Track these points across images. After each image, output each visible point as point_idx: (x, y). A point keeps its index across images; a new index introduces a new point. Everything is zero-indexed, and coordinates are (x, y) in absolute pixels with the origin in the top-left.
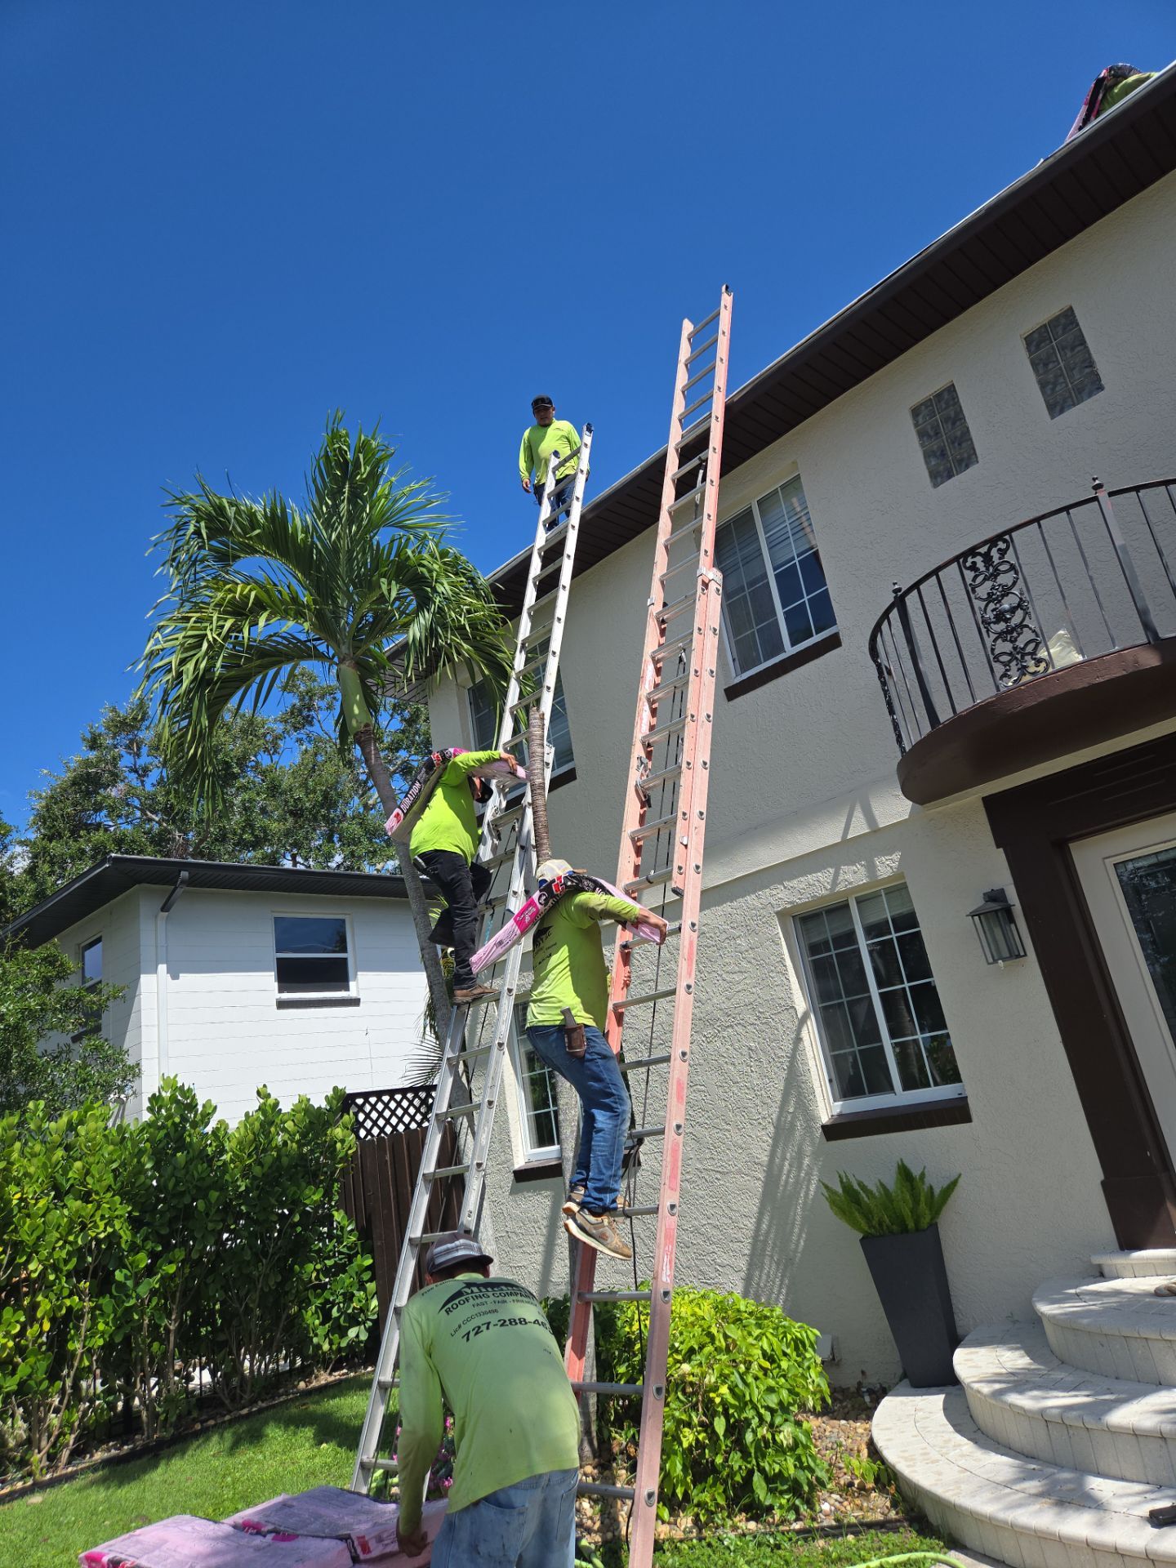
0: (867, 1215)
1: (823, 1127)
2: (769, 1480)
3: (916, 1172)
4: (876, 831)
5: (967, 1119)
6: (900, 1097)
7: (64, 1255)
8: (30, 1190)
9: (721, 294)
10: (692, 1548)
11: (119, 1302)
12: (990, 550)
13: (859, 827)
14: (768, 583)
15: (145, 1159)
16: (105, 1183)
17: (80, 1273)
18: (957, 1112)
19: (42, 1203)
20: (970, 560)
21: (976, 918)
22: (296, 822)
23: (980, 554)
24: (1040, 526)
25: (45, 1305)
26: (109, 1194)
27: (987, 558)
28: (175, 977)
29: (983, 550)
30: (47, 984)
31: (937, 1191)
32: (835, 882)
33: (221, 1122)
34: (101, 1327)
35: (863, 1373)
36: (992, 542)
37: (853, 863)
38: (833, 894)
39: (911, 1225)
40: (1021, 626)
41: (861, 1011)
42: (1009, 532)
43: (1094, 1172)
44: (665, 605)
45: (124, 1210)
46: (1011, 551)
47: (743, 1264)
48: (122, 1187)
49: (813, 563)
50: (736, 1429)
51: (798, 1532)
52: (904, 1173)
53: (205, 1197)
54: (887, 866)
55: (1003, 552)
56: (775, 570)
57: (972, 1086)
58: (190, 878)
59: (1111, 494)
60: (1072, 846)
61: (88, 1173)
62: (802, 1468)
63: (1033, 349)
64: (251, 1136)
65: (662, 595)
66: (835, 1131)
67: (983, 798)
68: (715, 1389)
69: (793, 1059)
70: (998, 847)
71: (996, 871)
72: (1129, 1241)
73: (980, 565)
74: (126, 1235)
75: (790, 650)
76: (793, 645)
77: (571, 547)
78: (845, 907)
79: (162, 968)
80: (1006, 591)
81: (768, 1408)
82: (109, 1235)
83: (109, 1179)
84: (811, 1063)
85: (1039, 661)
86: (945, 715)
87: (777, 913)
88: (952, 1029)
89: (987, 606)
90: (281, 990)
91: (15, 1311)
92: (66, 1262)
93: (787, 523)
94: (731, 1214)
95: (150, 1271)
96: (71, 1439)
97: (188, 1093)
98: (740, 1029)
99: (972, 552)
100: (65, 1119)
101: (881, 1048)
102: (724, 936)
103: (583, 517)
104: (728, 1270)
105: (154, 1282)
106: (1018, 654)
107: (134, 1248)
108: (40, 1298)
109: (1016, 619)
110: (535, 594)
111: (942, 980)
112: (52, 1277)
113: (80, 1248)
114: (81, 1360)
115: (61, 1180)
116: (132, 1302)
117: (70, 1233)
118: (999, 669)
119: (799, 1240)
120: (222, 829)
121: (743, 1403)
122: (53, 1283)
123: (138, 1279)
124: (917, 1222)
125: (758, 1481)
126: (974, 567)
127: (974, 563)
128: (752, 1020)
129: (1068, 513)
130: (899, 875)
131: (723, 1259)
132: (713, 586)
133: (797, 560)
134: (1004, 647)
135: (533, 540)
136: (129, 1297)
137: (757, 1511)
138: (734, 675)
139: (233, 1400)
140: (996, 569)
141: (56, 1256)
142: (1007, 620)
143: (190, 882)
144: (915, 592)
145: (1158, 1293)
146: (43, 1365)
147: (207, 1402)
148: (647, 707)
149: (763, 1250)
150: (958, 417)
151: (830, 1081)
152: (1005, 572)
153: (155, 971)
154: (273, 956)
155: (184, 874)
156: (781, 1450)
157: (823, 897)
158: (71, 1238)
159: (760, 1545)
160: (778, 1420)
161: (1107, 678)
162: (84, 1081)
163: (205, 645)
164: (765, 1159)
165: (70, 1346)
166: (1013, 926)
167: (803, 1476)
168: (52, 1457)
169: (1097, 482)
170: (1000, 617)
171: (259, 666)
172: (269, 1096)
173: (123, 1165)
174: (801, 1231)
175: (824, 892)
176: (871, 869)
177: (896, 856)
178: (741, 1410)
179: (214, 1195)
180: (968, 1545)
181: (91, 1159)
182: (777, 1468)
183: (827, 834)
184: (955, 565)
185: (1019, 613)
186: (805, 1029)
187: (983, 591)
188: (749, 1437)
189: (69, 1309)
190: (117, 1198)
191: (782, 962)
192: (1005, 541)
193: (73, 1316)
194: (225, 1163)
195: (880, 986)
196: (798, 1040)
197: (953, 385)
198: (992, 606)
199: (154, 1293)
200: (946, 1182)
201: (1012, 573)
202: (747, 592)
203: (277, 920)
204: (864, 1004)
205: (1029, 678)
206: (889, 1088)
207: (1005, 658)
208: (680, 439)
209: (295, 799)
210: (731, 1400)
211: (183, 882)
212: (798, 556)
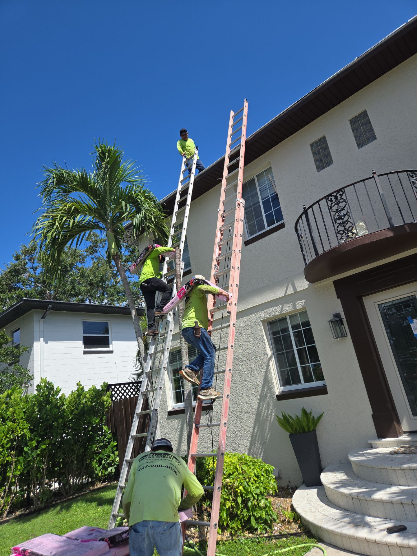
0: (292, 427)
1: (277, 396)
2: (256, 519)
3: (308, 412)
4: (296, 292)
5: (326, 393)
6: (303, 385)
7: (6, 442)
9: (244, 102)
10: (229, 543)
11: (25, 458)
12: (337, 194)
13: (290, 291)
14: (260, 204)
15: (35, 407)
16: (21, 416)
17: (11, 448)
18: (323, 391)
20: (330, 198)
21: (330, 323)
22: (91, 288)
23: (333, 196)
24: (354, 186)
26: (22, 420)
27: (336, 197)
28: (46, 343)
29: (335, 194)
31: (316, 418)
32: (282, 310)
33: (63, 394)
34: (19, 467)
35: (289, 481)
36: (338, 191)
37: (288, 304)
38: (281, 314)
39: (306, 430)
40: (347, 221)
41: (290, 355)
42: (344, 188)
43: (369, 411)
44: (224, 211)
45: (27, 425)
46: (344, 195)
47: (248, 444)
48: (27, 418)
49: (275, 198)
50: (245, 501)
51: (266, 537)
52: (305, 412)
53: (57, 421)
54: (300, 305)
55: (341, 195)
56: (262, 200)
57: (328, 382)
58: (52, 307)
59: (379, 176)
60: (364, 298)
61: (14, 412)
62: (268, 515)
63: (352, 124)
64: (74, 399)
65: (223, 207)
66: (280, 397)
67: (333, 281)
68: (238, 487)
69: (266, 372)
70: (338, 298)
71: (338, 307)
72: (381, 435)
73: (333, 200)
74: (28, 435)
75: (267, 228)
76: (268, 226)
77: (190, 191)
78: (285, 319)
79: (42, 339)
80: (342, 209)
81: (256, 494)
82: (22, 435)
83: (22, 415)
84: (273, 373)
85: (353, 233)
86: (320, 252)
87: (262, 321)
88: (321, 361)
89: (335, 214)
90: (85, 348)
92: (7, 444)
93: (267, 183)
94: (246, 427)
95: (37, 448)
96: (8, 507)
97: (50, 384)
98: (248, 362)
99: (331, 195)
100: (6, 393)
101: (297, 369)
102: (243, 329)
103: (195, 180)
104: (243, 446)
106: (346, 231)
107: (31, 439)
109: (345, 219)
110: (178, 207)
111: (318, 344)
112: (1, 449)
113: (11, 440)
114: (12, 479)
115: (5, 415)
116: (30, 458)
117: (8, 434)
118: (339, 236)
119: (268, 436)
120: (64, 289)
121: (248, 492)
122: (1, 452)
123: (32, 450)
124: (309, 429)
125: (252, 518)
126: (331, 200)
127: (331, 199)
128: (252, 359)
129: (364, 182)
130: (304, 308)
131: (242, 442)
132: (241, 205)
133: (270, 197)
134: (341, 228)
136: (29, 457)
137: (252, 530)
138: (247, 236)
139: (66, 493)
140: (339, 201)
141: (3, 442)
142: (342, 219)
143: (52, 309)
144: (311, 209)
147: (57, 494)
148: (218, 247)
149: (255, 439)
150: (327, 148)
151: (279, 380)
152: (342, 202)
153: (39, 340)
154: (82, 335)
155: (50, 306)
156: (261, 508)
157: (278, 315)
158: (8, 436)
159: (253, 542)
160: (260, 498)
161: (376, 240)
162: (13, 381)
164: (256, 407)
165: (8, 474)
166: (343, 326)
167: (268, 518)
169: (374, 171)
170: (340, 218)
171: (78, 231)
172: (81, 385)
173: (28, 409)
174: (268, 432)
175: (278, 314)
176: (294, 306)
177: (303, 301)
178: (247, 495)
179: (60, 420)
180: (325, 541)
181: (16, 408)
182: (259, 515)
183: (279, 293)
184: (325, 199)
185: (347, 217)
186: (271, 361)
187: (334, 209)
188: (250, 504)
189: (8, 461)
190: (25, 422)
191: (263, 338)
192: (342, 191)
193: (9, 464)
194: (64, 409)
195: (297, 347)
196: (268, 365)
197: (325, 136)
198: (337, 214)
199: (38, 455)
200: (319, 416)
201: (344, 203)
202: (252, 208)
203: (84, 323)
204: (291, 353)
205: (350, 239)
206: (300, 382)
207: (341, 232)
208: (229, 153)
209: (90, 279)
210: (244, 491)
211: (50, 308)
212: (271, 195)
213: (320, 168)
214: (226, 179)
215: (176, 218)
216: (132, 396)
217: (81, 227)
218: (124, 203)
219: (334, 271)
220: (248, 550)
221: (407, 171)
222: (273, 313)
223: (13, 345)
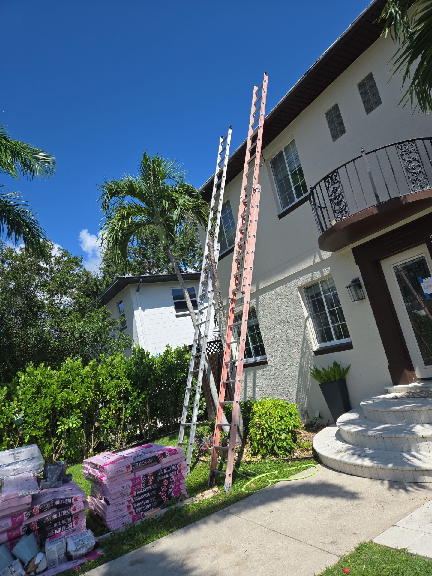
0: (321, 377)
1: (314, 352)
2: (279, 448)
3: (339, 364)
4: (322, 261)
5: (352, 348)
6: (336, 342)
7: (115, 393)
8: (104, 378)
9: (264, 75)
10: (258, 463)
11: (131, 405)
12: (332, 175)
13: (318, 260)
14: (289, 178)
15: (133, 367)
16: (122, 375)
17: (120, 398)
18: (349, 346)
19: (108, 381)
20: (327, 179)
21: (349, 288)
22: (182, 252)
23: (330, 177)
24: (346, 167)
25: (113, 407)
26: (124, 378)
27: (332, 178)
28: (144, 311)
29: (330, 176)
30: (104, 319)
31: (345, 369)
32: (312, 278)
33: (152, 356)
34: (128, 411)
36: (333, 173)
37: (317, 271)
38: (312, 281)
39: (333, 380)
40: (341, 201)
42: (337, 169)
43: (385, 362)
44: (246, 196)
45: (128, 381)
46: (338, 176)
47: (296, 391)
48: (127, 375)
49: (300, 170)
50: (270, 435)
51: (287, 460)
52: (336, 364)
53: (150, 377)
54: (326, 271)
55: (336, 176)
56: (291, 172)
57: (353, 338)
59: (366, 154)
60: (381, 261)
61: (118, 372)
62: (288, 444)
63: (361, 88)
64: (161, 360)
65: (245, 193)
66: (317, 353)
67: (352, 249)
68: (264, 425)
69: (304, 331)
71: (356, 272)
72: (396, 383)
73: (330, 181)
74: (130, 388)
75: (297, 201)
76: (298, 198)
77: (225, 174)
78: (317, 285)
79: (140, 308)
80: (337, 189)
81: (278, 430)
82: (126, 388)
83: (124, 374)
84: (310, 333)
85: (346, 212)
86: (325, 230)
87: (298, 288)
88: (347, 322)
90: (177, 312)
91: (105, 408)
92: (116, 395)
93: (293, 156)
94: (293, 377)
95: (138, 397)
96: (125, 440)
97: (142, 349)
98: (290, 323)
99: (327, 176)
100: (110, 358)
101: (330, 328)
102: (284, 295)
103: (229, 162)
104: (293, 393)
105: (140, 400)
106: (341, 211)
107: (133, 391)
108: (111, 405)
109: (340, 199)
110: (216, 190)
111: (343, 307)
112: (113, 399)
113: (119, 392)
114: (124, 420)
115: (112, 374)
116: (135, 405)
118: (336, 215)
119: (309, 385)
120: (158, 258)
121: (271, 428)
122: (113, 401)
123: (135, 399)
125: (276, 447)
126: (328, 182)
127: (328, 180)
128: (293, 321)
129: (354, 162)
130: (330, 274)
131: (291, 390)
132: (257, 190)
133: (297, 169)
134: (337, 208)
135: (215, 171)
136: (134, 404)
137: (276, 455)
138: (282, 210)
139: (168, 430)
140: (334, 182)
141: (113, 394)
142: (338, 199)
143: (143, 282)
144: (319, 185)
145: (393, 398)
146: (114, 422)
147: (161, 430)
149: (300, 387)
150: (339, 116)
151: (317, 338)
152: (337, 183)
153: (138, 309)
154: (173, 301)
155: (141, 280)
156: (283, 440)
157: (310, 282)
158: (116, 389)
159: (274, 463)
160: (281, 433)
161: (363, 218)
162: (119, 345)
163: (115, 231)
164: (299, 361)
165: (121, 417)
166: (361, 290)
167: (288, 447)
168: (121, 444)
169: (363, 150)
170: (336, 198)
171: (135, 229)
172: (169, 347)
173: (127, 369)
175: (310, 281)
176: (322, 273)
177: (329, 268)
178: (270, 430)
179: (152, 376)
180: (324, 462)
181: (118, 369)
182: (281, 444)
183: (309, 263)
184: (323, 181)
185: (341, 196)
186: (307, 322)
187: (331, 189)
188: (273, 437)
189: (119, 407)
190: (127, 379)
191: (300, 303)
192: (336, 173)
193: (120, 409)
194: (155, 368)
195: (329, 309)
196: (306, 327)
197: (337, 104)
198: (333, 194)
199: (141, 402)
200: (347, 367)
201: (338, 184)
202: (283, 181)
203: (173, 290)
204: (324, 315)
205: (344, 218)
206: (332, 339)
207: (338, 212)
208: (252, 134)
209: (180, 245)
210: (268, 428)
211: (141, 282)
212: (297, 167)
213: (335, 137)
214: (248, 163)
215: (214, 201)
216: (214, 352)
217: (136, 225)
218: (164, 201)
219: (352, 240)
220: (269, 468)
221: (395, 144)
222: (306, 280)
223: (120, 313)
